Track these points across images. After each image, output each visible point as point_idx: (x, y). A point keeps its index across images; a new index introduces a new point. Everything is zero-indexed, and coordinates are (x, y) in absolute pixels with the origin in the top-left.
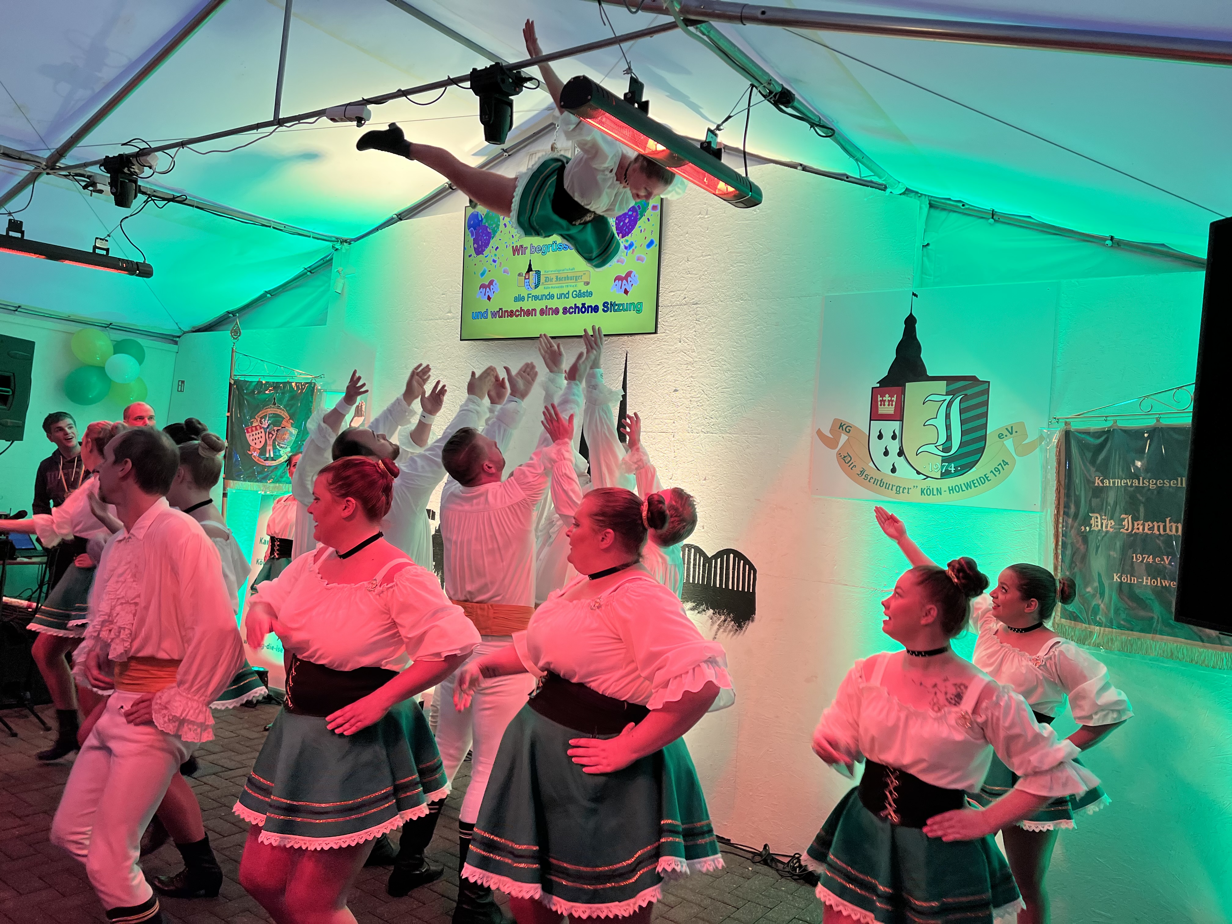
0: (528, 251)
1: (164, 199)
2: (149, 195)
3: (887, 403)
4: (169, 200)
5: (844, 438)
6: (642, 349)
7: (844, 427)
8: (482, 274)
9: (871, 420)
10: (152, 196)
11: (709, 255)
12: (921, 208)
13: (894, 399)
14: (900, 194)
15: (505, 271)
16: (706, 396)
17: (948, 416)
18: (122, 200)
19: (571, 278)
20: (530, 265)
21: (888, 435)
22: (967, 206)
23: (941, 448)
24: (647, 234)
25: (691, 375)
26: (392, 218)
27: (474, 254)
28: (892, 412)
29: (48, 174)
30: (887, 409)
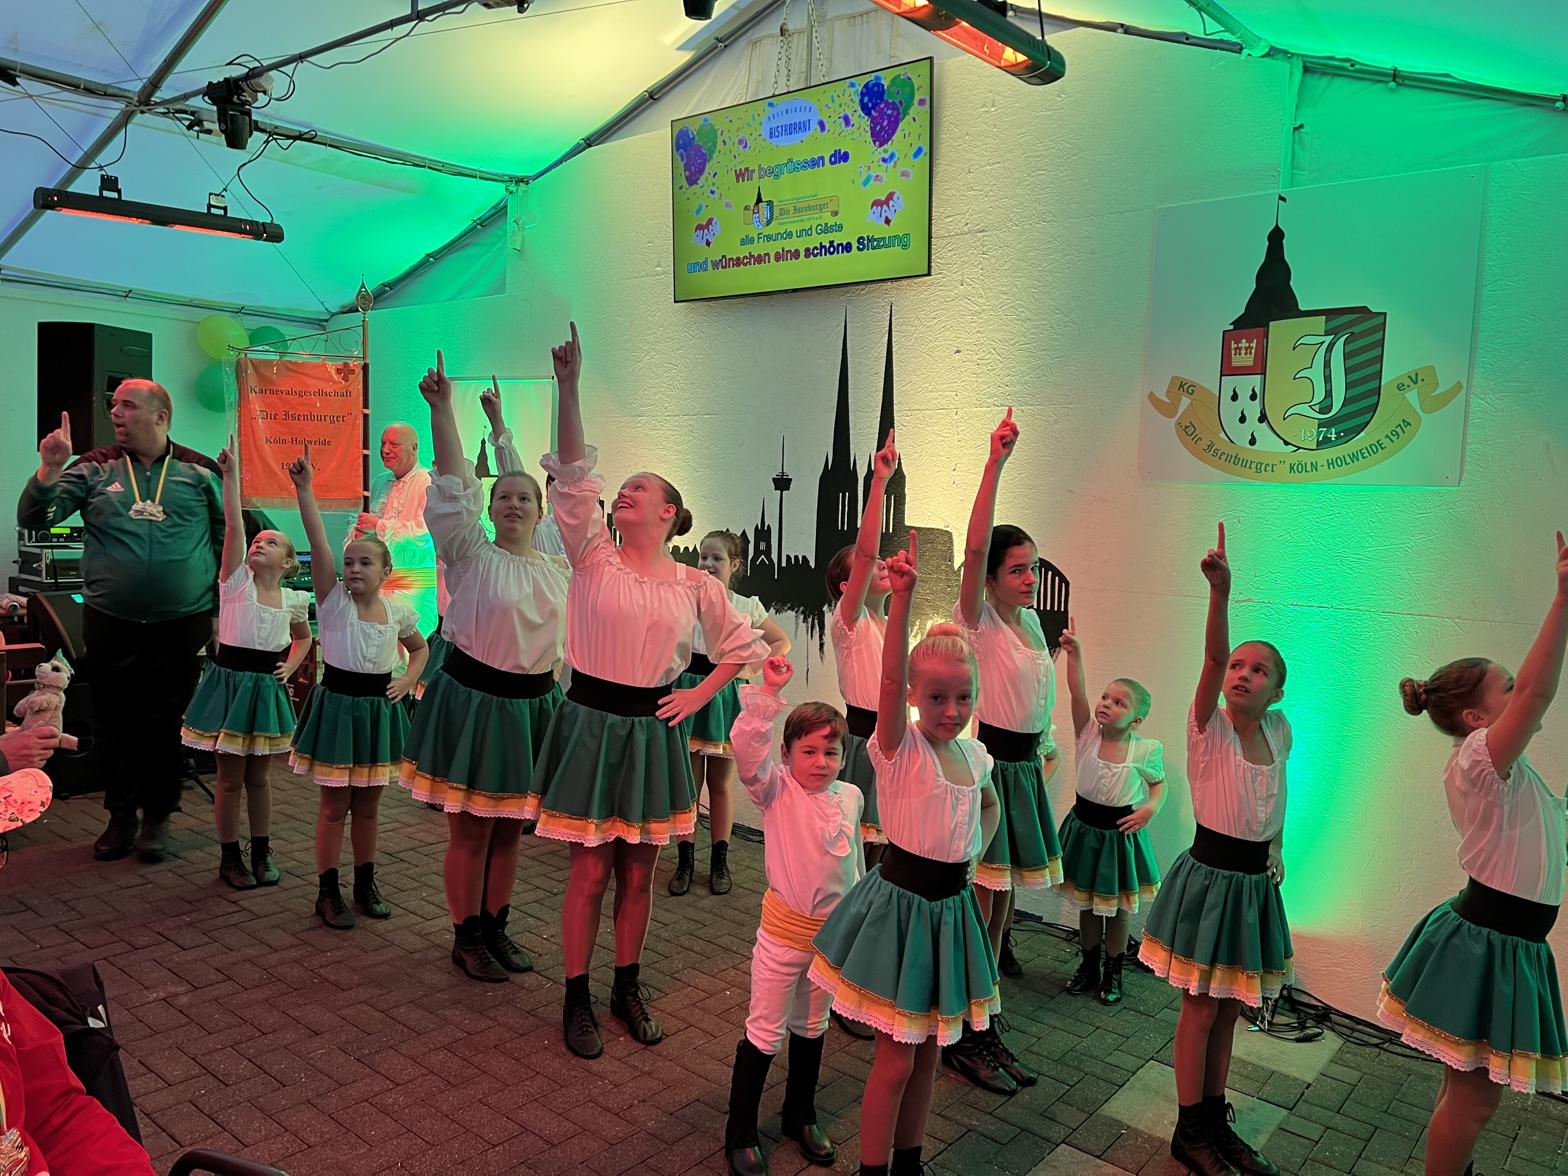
0: (756, 175)
1: (288, 137)
2: (269, 133)
3: (1243, 352)
4: (295, 138)
5: (1185, 402)
6: (911, 298)
7: (1186, 387)
8: (698, 212)
9: (1221, 375)
10: (273, 133)
11: (998, 163)
12: (1291, 74)
13: (1254, 345)
14: (1262, 57)
15: (728, 205)
16: (999, 357)
17: (1327, 364)
18: (235, 141)
19: (814, 208)
20: (759, 195)
21: (1244, 395)
22: (1357, 67)
23: (1317, 408)
24: (913, 139)
25: (978, 329)
26: (578, 145)
27: (686, 185)
28: (1251, 363)
29: (142, 112)
30: (1245, 359)
